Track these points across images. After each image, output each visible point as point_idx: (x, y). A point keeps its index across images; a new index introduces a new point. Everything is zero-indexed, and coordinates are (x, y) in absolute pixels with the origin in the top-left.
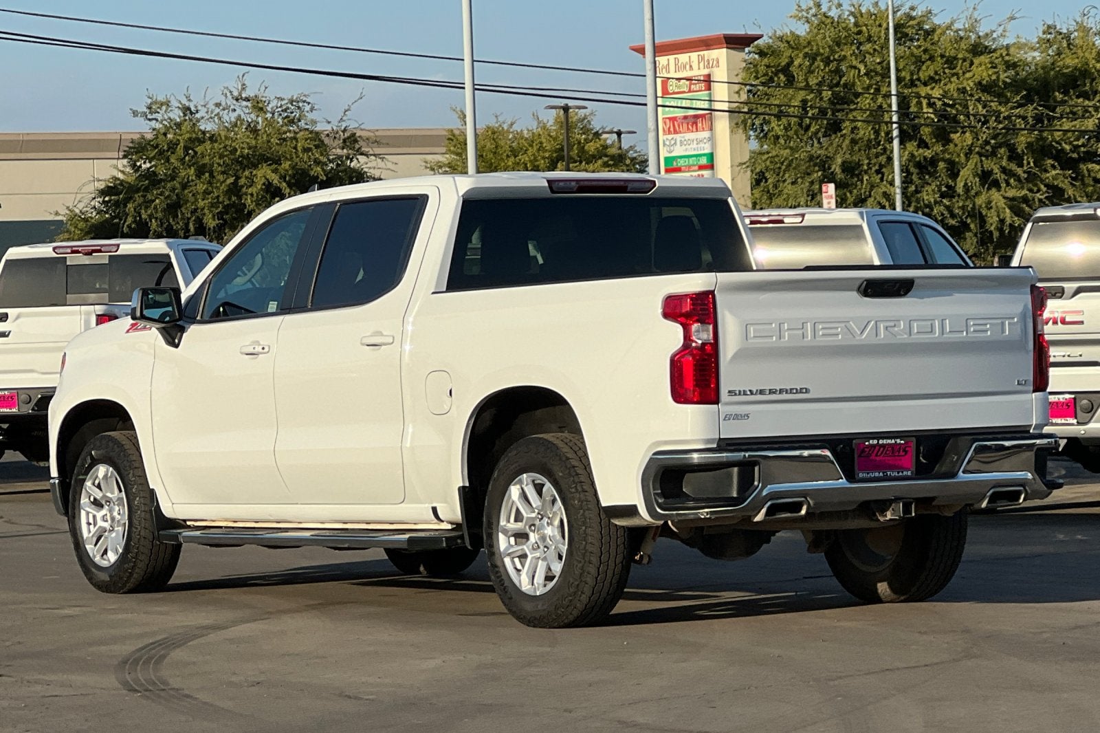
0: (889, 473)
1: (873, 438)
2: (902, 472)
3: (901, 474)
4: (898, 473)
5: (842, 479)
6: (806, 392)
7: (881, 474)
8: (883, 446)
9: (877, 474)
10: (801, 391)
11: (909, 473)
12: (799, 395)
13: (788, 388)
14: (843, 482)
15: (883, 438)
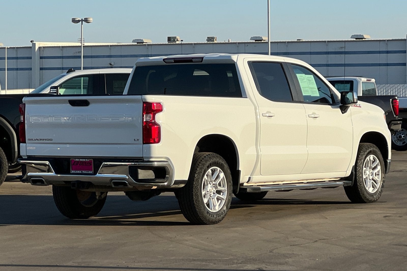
0: (83, 172)
1: (77, 158)
2: (89, 172)
3: (88, 172)
4: (87, 172)
5: (53, 173)
6: (52, 140)
7: (80, 172)
8: (81, 162)
9: (79, 172)
10: (49, 140)
11: (91, 172)
12: (49, 141)
13: (46, 138)
14: (52, 174)
15: (81, 158)
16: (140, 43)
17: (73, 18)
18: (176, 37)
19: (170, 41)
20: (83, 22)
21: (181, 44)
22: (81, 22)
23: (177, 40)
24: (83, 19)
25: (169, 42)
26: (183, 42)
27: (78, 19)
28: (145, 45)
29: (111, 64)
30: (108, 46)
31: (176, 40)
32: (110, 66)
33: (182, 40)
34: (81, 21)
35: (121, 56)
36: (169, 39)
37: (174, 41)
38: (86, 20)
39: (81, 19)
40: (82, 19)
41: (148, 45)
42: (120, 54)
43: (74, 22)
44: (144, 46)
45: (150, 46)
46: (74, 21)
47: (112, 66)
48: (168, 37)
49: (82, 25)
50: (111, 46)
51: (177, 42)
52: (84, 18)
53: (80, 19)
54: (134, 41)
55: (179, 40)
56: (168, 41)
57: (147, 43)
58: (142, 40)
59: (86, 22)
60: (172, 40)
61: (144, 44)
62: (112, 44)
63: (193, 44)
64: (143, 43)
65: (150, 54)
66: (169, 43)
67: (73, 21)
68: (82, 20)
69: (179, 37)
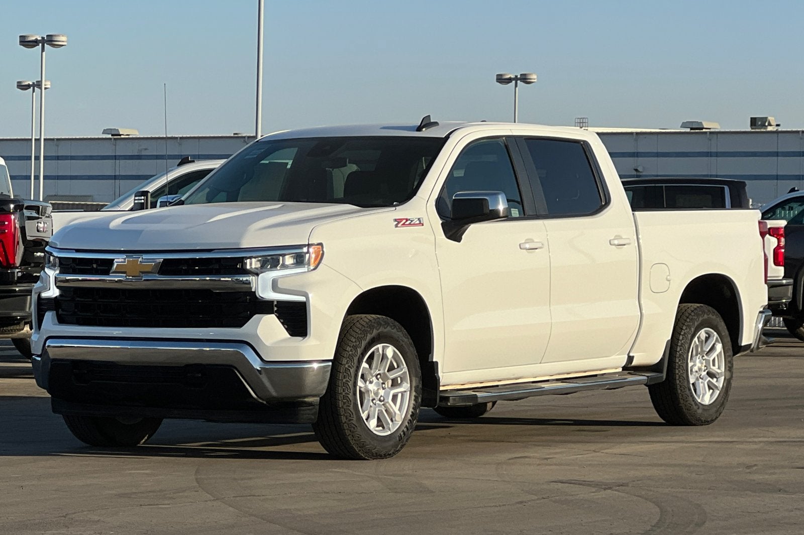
16: (696, 129)
17: (498, 74)
18: (766, 118)
19: (755, 125)
20: (519, 82)
21: (777, 132)
22: (514, 82)
23: (770, 125)
24: (519, 77)
25: (753, 127)
26: (780, 129)
27: (508, 77)
28: (706, 133)
29: (636, 170)
30: (632, 133)
31: (767, 124)
32: (635, 173)
33: (778, 123)
34: (514, 79)
35: (658, 155)
36: (754, 122)
37: (763, 126)
38: (524, 79)
39: (514, 77)
40: (516, 76)
41: (711, 133)
42: (655, 151)
43: (500, 82)
44: (703, 135)
45: (715, 136)
46: (501, 79)
47: (638, 174)
48: (751, 118)
49: (517, 88)
50: (637, 133)
51: (770, 129)
52: (521, 75)
53: (512, 77)
54: (684, 125)
55: (772, 124)
56: (751, 125)
57: (710, 129)
58: (701, 123)
59: (524, 82)
60: (760, 123)
61: (704, 130)
62: (639, 130)
63: (801, 133)
64: (703, 128)
65: (714, 150)
66: (752, 129)
67: (499, 79)
68: (516, 79)
69: (773, 118)
